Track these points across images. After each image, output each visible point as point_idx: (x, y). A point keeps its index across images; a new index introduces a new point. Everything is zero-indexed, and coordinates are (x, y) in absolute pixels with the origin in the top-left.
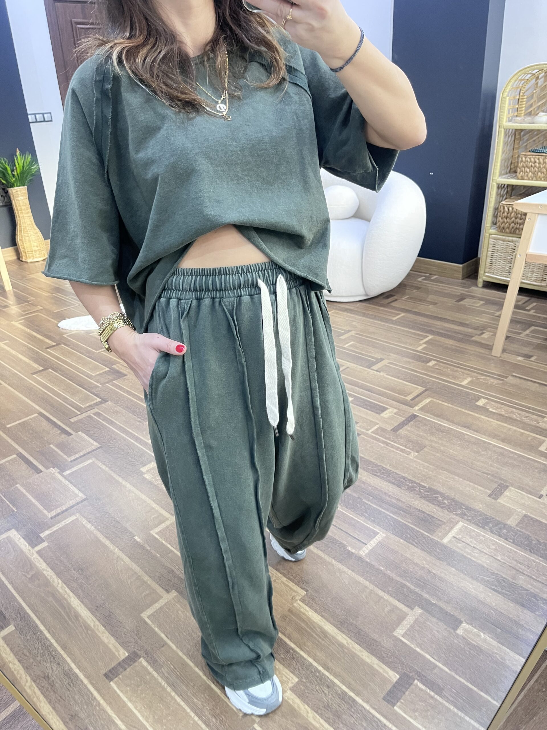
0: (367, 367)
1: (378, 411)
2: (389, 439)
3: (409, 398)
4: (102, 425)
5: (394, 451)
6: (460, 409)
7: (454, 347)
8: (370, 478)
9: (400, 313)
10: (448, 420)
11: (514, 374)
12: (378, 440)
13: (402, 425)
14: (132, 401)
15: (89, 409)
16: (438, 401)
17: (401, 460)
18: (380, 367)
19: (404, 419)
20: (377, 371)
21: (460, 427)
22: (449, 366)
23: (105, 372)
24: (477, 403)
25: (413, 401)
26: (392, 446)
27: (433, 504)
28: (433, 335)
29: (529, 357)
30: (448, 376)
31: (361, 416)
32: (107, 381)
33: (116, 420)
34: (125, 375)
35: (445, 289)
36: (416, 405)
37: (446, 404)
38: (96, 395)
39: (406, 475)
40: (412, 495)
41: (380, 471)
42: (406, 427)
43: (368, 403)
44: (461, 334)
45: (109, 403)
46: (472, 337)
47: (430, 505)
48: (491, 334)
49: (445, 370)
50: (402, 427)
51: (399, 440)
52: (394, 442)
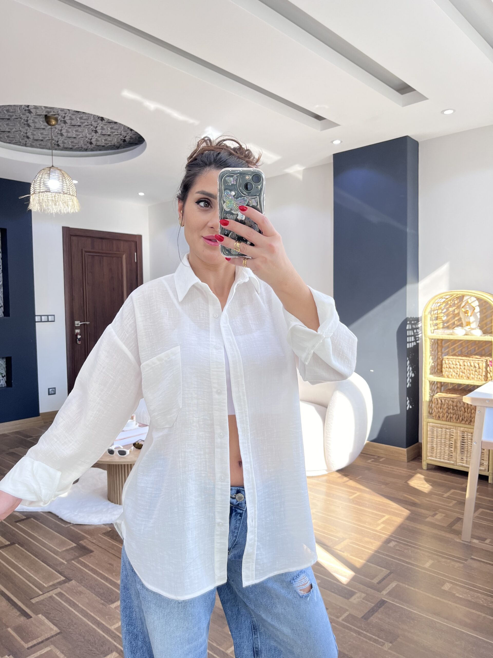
1: (346, 596)
2: (360, 627)
3: (375, 581)
4: (64, 608)
5: (367, 642)
6: (427, 594)
7: (411, 528)
9: (356, 492)
11: (472, 557)
12: (351, 629)
14: (96, 580)
15: (52, 589)
16: (404, 585)
17: (376, 652)
18: (343, 547)
19: (373, 605)
20: (340, 551)
21: (430, 615)
22: (410, 548)
23: (72, 549)
24: (443, 588)
25: (380, 585)
26: (365, 636)
28: (389, 515)
29: (484, 539)
30: (409, 558)
32: (72, 557)
33: (78, 602)
34: (92, 551)
35: (394, 471)
36: (383, 589)
37: (412, 588)
38: (60, 573)
42: (376, 614)
43: (335, 586)
44: (416, 514)
45: (73, 582)
46: (427, 517)
48: (443, 515)
49: (406, 551)
50: (373, 615)
51: (371, 629)
52: (366, 632)
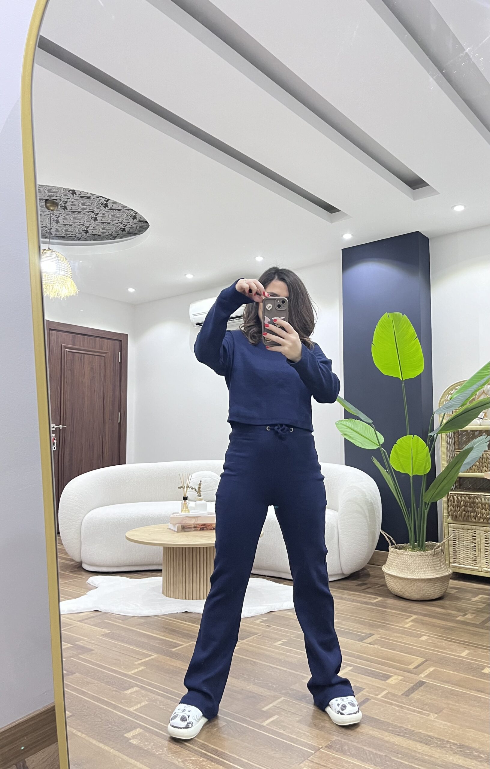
0: (358, 640)
1: (383, 678)
2: (401, 703)
3: (411, 667)
5: (411, 714)
6: (467, 676)
7: (441, 625)
8: (393, 738)
9: (376, 597)
10: (459, 685)
12: (391, 704)
13: (412, 690)
16: (442, 670)
17: (422, 721)
18: (372, 640)
19: (413, 685)
20: (369, 644)
21: (474, 692)
22: (442, 640)
24: (483, 671)
25: (416, 670)
26: (408, 709)
27: (471, 759)
28: (417, 615)
30: (444, 648)
31: (365, 683)
36: (421, 674)
37: (451, 672)
39: (431, 734)
40: (444, 752)
41: (403, 731)
42: (416, 692)
43: (369, 671)
44: (445, 615)
46: (458, 617)
47: (467, 759)
48: (474, 615)
49: (439, 644)
50: (412, 693)
51: (413, 703)
52: (408, 706)
